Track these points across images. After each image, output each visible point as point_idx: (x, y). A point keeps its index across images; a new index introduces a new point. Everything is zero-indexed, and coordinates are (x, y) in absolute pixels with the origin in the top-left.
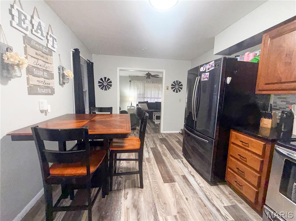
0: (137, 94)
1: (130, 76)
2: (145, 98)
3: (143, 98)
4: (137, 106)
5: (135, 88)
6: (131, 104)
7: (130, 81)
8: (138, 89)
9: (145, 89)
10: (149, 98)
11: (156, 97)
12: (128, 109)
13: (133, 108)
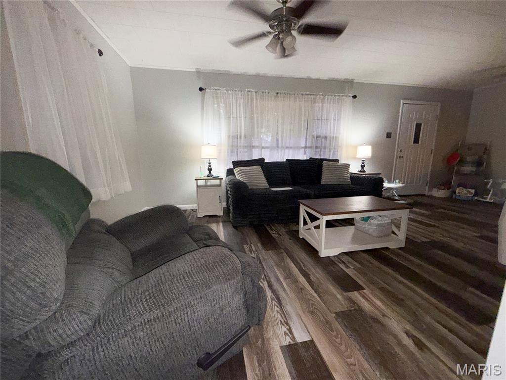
0: (229, 137)
1: (199, 73)
2: (254, 147)
3: (246, 150)
4: (228, 175)
5: (220, 117)
6: (210, 170)
7: (201, 89)
8: (229, 117)
9: (252, 118)
10: (267, 148)
11: (288, 145)
12: (198, 186)
13: (217, 182)
